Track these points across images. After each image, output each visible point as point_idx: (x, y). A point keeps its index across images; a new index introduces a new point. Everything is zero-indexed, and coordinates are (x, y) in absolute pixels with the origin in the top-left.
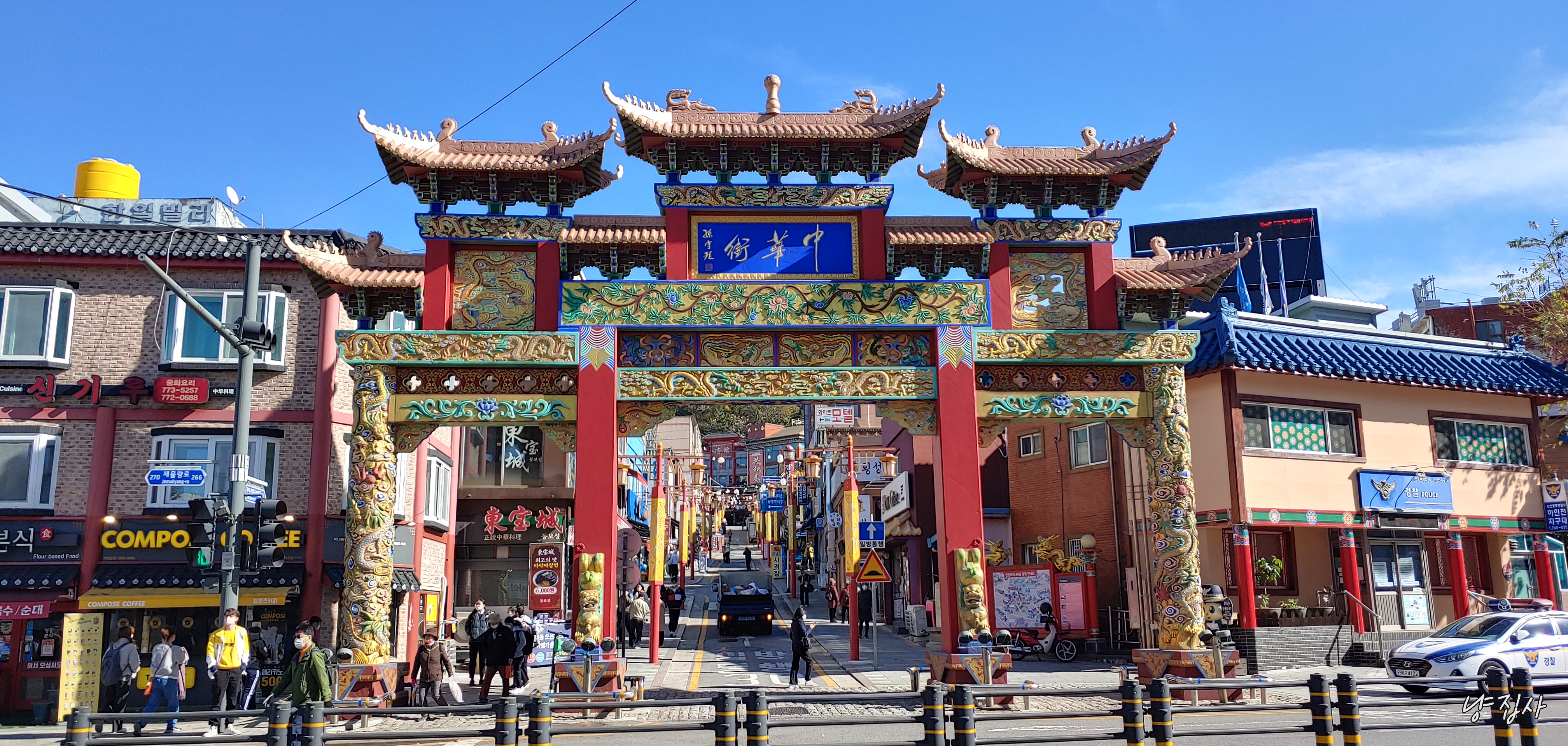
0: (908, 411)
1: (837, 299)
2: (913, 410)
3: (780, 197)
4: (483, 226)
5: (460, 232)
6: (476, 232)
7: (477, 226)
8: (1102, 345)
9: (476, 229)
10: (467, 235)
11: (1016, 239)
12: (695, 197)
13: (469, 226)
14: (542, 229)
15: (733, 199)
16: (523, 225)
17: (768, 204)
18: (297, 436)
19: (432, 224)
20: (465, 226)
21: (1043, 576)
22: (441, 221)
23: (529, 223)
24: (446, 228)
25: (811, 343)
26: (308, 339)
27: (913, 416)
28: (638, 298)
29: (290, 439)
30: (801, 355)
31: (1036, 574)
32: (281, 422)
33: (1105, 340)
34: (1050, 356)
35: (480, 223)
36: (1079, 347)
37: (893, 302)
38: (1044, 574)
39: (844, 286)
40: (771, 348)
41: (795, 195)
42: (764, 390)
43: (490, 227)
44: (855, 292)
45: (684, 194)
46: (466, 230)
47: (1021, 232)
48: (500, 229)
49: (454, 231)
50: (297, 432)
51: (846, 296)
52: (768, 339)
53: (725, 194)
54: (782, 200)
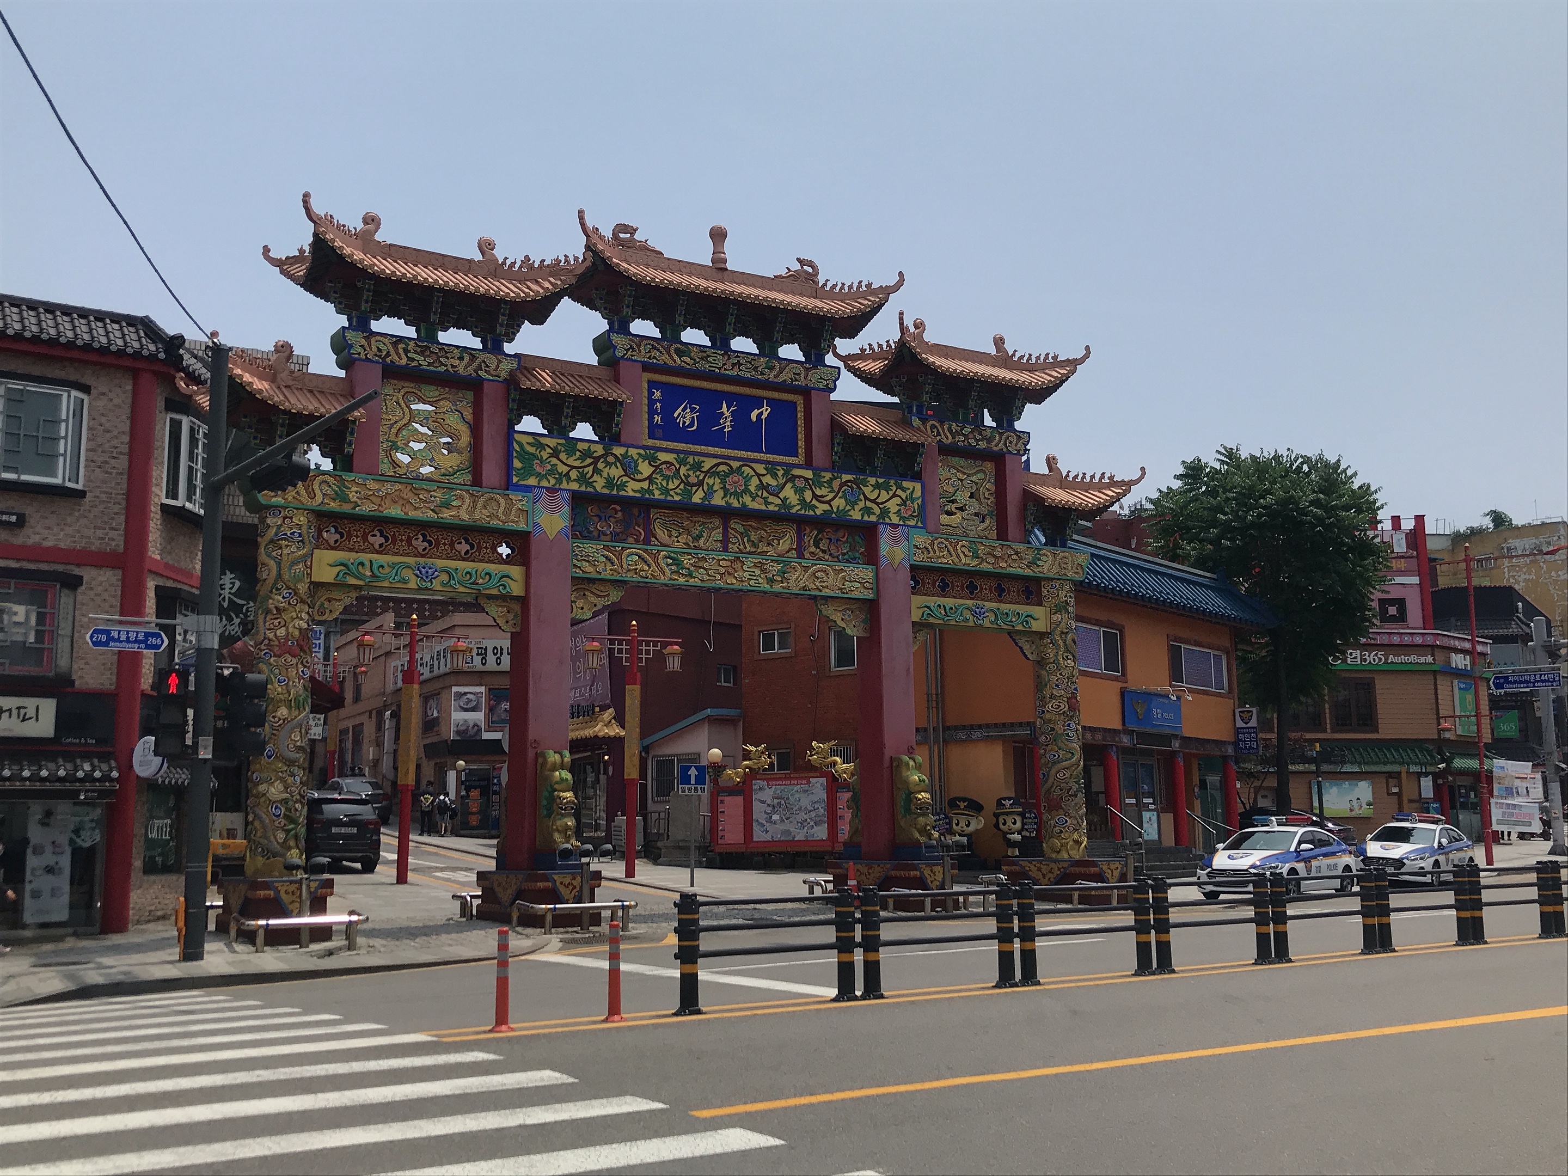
0: (845, 610)
1: (789, 485)
2: (849, 609)
3: (733, 365)
4: (421, 353)
5: (396, 358)
6: (413, 360)
7: (415, 352)
8: (1015, 557)
9: (414, 356)
10: (404, 361)
11: (945, 440)
12: (649, 352)
13: (406, 351)
14: (488, 366)
15: (687, 359)
16: (467, 358)
17: (723, 371)
18: (100, 585)
19: (364, 342)
20: (401, 351)
21: (818, 785)
22: (373, 340)
23: (473, 358)
24: (380, 350)
25: (757, 529)
26: (114, 458)
27: (849, 616)
28: (597, 460)
29: (92, 589)
30: (749, 541)
31: (809, 783)
32: (78, 565)
33: (1017, 553)
34: (973, 564)
35: (419, 350)
36: (994, 556)
37: (840, 494)
38: (819, 783)
39: (796, 472)
40: (720, 530)
41: (749, 365)
42: (718, 577)
43: (429, 356)
44: (807, 479)
45: (639, 346)
46: (403, 356)
47: (948, 434)
48: (442, 359)
49: (388, 354)
50: (101, 579)
51: (800, 483)
52: (717, 522)
53: (680, 353)
54: (736, 368)
